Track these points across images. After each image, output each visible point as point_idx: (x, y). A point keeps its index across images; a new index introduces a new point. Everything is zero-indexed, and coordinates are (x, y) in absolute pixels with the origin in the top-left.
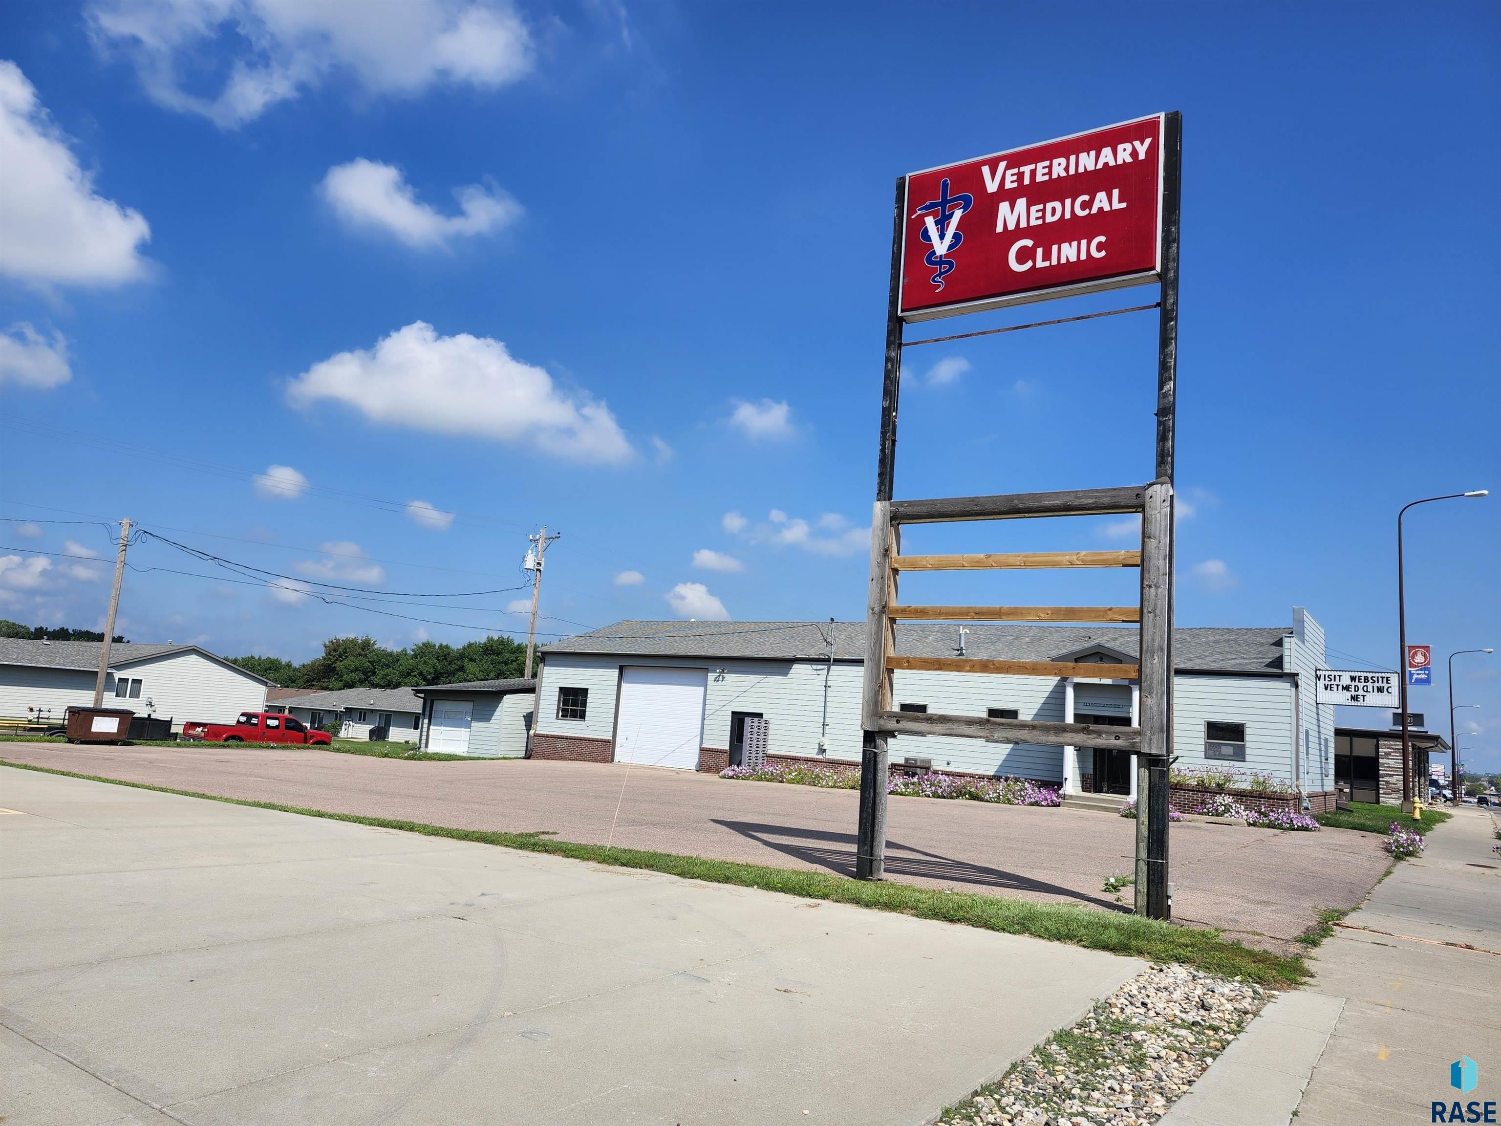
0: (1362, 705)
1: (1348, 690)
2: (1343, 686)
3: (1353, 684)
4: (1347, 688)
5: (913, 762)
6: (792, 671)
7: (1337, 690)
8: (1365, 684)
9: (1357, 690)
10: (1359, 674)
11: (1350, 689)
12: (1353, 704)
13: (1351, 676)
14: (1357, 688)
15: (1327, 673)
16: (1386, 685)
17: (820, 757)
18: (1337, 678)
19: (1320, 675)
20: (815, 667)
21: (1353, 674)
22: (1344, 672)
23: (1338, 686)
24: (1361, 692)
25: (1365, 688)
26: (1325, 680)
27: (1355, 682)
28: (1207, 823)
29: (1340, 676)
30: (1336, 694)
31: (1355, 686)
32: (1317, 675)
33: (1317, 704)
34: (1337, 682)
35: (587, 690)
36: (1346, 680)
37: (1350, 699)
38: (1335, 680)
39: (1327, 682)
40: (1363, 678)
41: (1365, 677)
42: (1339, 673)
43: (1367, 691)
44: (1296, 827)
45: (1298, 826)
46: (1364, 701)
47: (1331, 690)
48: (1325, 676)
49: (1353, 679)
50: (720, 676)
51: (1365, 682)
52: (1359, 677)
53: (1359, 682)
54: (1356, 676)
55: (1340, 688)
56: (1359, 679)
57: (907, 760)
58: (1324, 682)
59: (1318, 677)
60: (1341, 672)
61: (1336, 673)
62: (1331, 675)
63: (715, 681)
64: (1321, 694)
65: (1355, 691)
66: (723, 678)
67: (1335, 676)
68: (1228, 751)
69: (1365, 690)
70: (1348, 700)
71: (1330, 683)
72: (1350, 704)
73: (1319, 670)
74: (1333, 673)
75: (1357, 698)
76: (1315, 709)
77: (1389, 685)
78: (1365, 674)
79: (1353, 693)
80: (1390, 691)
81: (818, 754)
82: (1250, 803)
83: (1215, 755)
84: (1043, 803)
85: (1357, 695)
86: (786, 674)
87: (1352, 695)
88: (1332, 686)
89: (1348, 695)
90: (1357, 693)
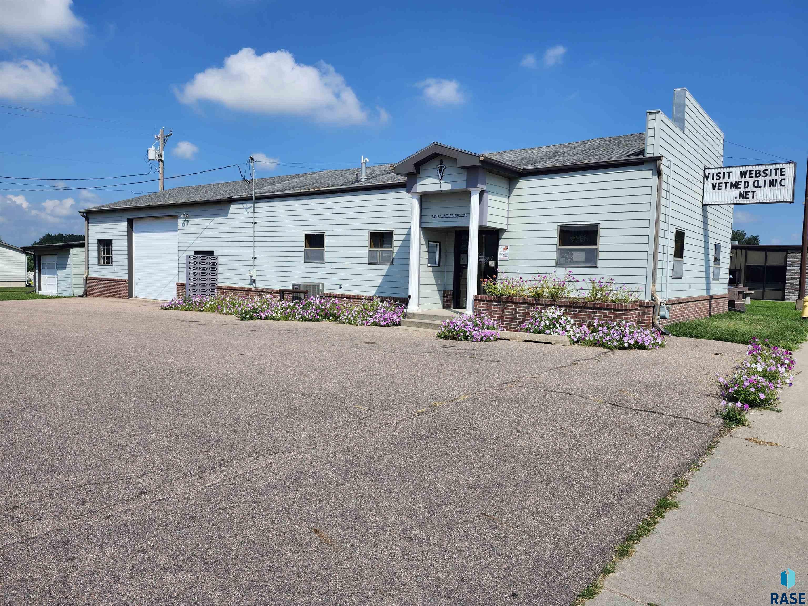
0: (751, 202)
1: (737, 188)
2: (731, 183)
3: (743, 180)
4: (735, 185)
5: (298, 287)
6: (231, 211)
7: (726, 188)
8: (757, 179)
9: (746, 186)
10: (751, 168)
11: (739, 186)
12: (742, 202)
13: (741, 172)
14: (746, 184)
15: (716, 171)
16: (779, 178)
17: (252, 287)
18: (726, 175)
19: (709, 174)
20: (245, 206)
21: (744, 169)
22: (734, 168)
23: (726, 183)
24: (751, 188)
25: (756, 183)
26: (713, 179)
27: (745, 177)
28: (525, 341)
29: (729, 173)
30: (723, 193)
31: (745, 182)
32: (705, 175)
33: (704, 205)
34: (726, 180)
35: (111, 240)
36: (735, 177)
37: (738, 197)
38: (723, 178)
39: (715, 181)
40: (754, 172)
41: (756, 171)
42: (729, 170)
43: (757, 187)
44: (626, 345)
45: (629, 344)
46: (753, 197)
47: (718, 189)
48: (713, 174)
49: (743, 174)
50: (185, 221)
51: (756, 176)
52: (750, 171)
53: (750, 177)
54: (747, 171)
55: (729, 185)
56: (750, 174)
57: (294, 285)
58: (712, 181)
59: (706, 177)
60: (731, 169)
61: (725, 170)
62: (720, 173)
63: (183, 225)
64: (708, 194)
65: (745, 187)
66: (188, 222)
67: (724, 173)
68: (579, 256)
69: (756, 186)
70: (736, 198)
71: (718, 181)
72: (738, 202)
73: (708, 168)
74: (722, 171)
75: (746, 195)
76: (700, 211)
77: (783, 177)
78: (757, 168)
79: (742, 190)
80: (783, 184)
81: (250, 284)
82: (584, 315)
83: (566, 262)
84: (382, 323)
85: (747, 192)
86: (226, 214)
87: (740, 192)
88: (720, 185)
89: (736, 192)
90: (746, 190)
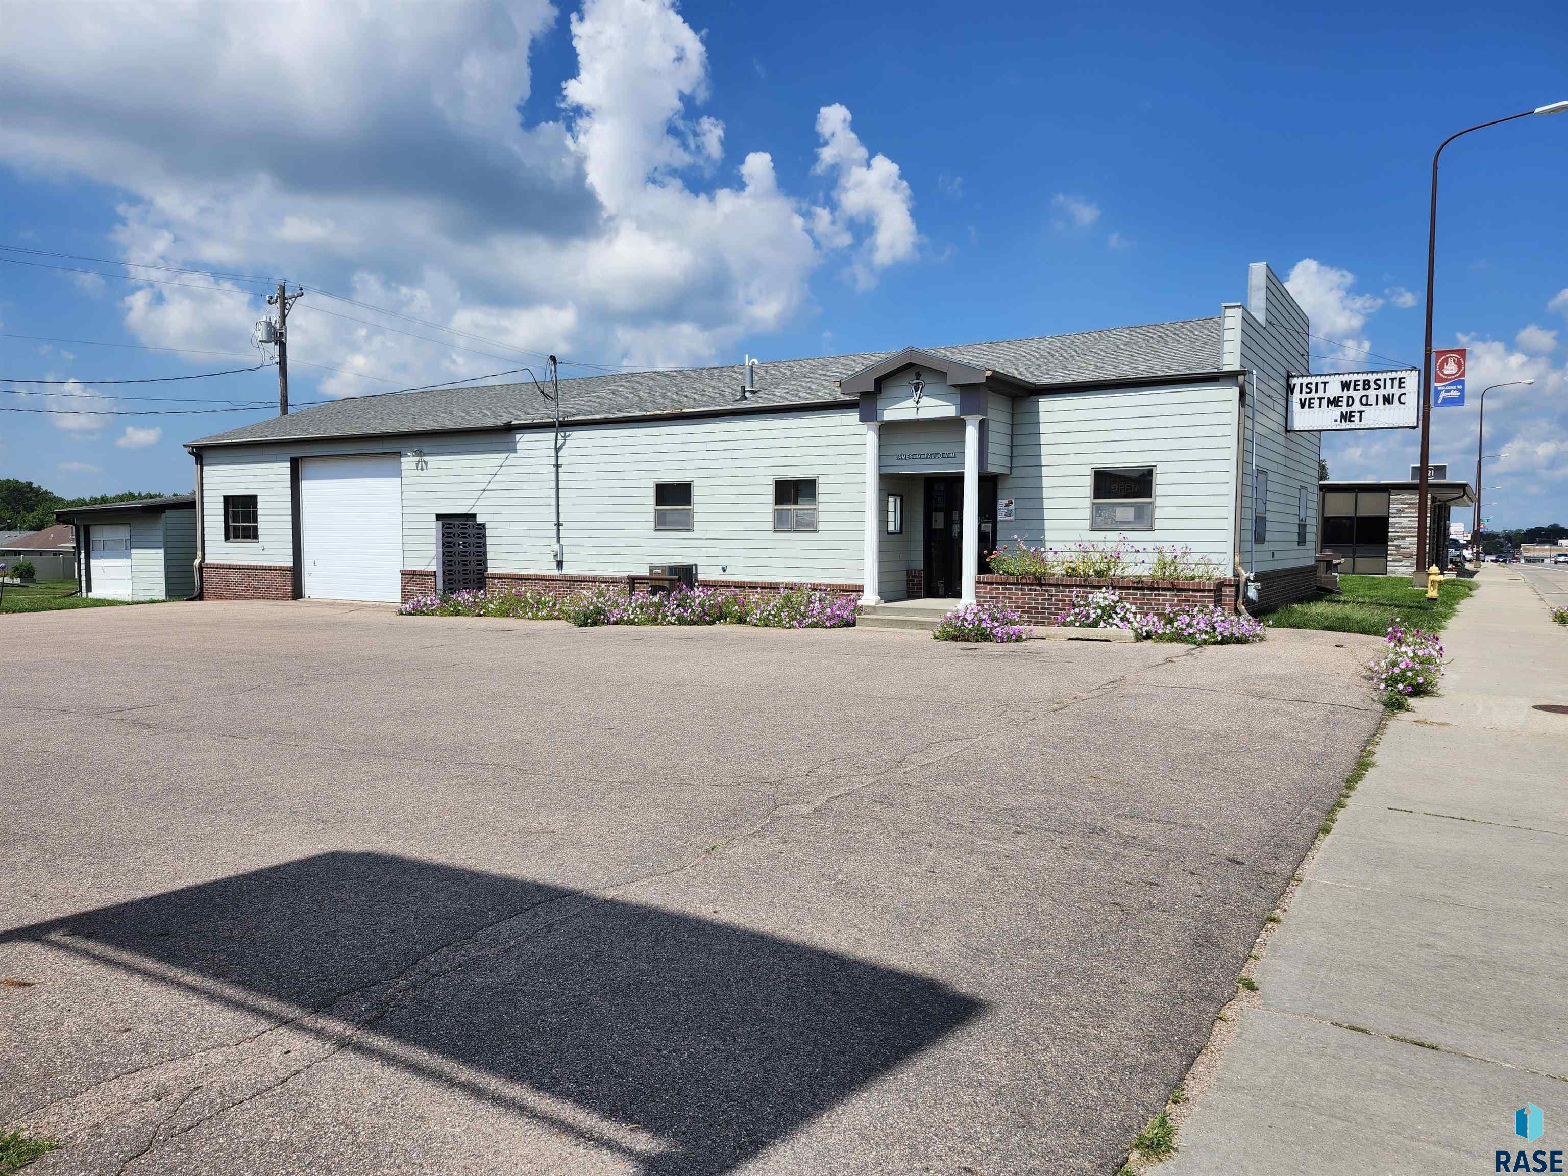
0: (1357, 427)
2: (1328, 398)
3: (1346, 394)
4: (1335, 402)
5: (658, 571)
7: (1320, 407)
8: (1365, 393)
9: (1350, 403)
10: (1356, 377)
11: (1340, 404)
12: (1343, 427)
13: (1342, 382)
15: (1305, 381)
16: (1397, 391)
17: (555, 573)
18: (1321, 386)
19: (1295, 385)
20: (539, 437)
21: (1346, 378)
22: (1332, 377)
23: (1321, 399)
24: (1357, 407)
25: (1364, 399)
26: (1301, 392)
27: (1348, 390)
28: (1070, 639)
29: (1325, 383)
30: (1317, 414)
31: (1348, 397)
32: (1289, 385)
33: (1287, 432)
34: (1320, 394)
35: (254, 497)
36: (1334, 389)
37: (1339, 420)
38: (1317, 392)
39: (1304, 396)
41: (1364, 381)
42: (1324, 379)
44: (1220, 638)
45: (1224, 637)
47: (1310, 407)
48: (1301, 385)
50: (417, 461)
51: (1364, 389)
52: (1355, 381)
53: (1355, 390)
54: (1350, 382)
55: (1325, 402)
56: (1355, 385)
58: (1299, 396)
59: (1290, 389)
60: (1328, 377)
61: (1319, 379)
62: (1311, 384)
63: (412, 468)
65: (1348, 406)
66: (425, 463)
67: (1317, 384)
68: (1125, 514)
69: (1364, 403)
70: (1336, 421)
72: (1338, 427)
73: (1294, 376)
74: (1314, 380)
75: (1351, 416)
76: (1283, 441)
77: (1402, 391)
78: (1366, 377)
79: (1345, 409)
80: (1402, 401)
81: (552, 569)
82: (1146, 600)
83: (1106, 523)
84: (826, 623)
85: (1351, 412)
87: (1342, 413)
89: (1336, 412)
90: (1351, 409)
